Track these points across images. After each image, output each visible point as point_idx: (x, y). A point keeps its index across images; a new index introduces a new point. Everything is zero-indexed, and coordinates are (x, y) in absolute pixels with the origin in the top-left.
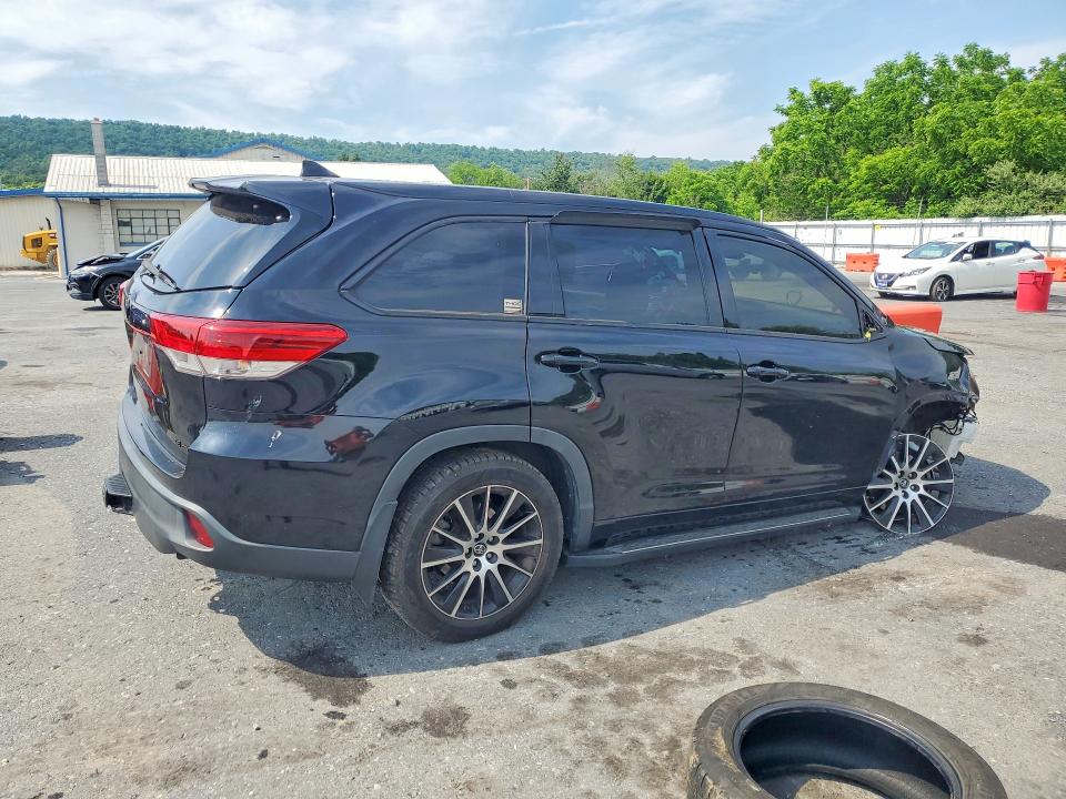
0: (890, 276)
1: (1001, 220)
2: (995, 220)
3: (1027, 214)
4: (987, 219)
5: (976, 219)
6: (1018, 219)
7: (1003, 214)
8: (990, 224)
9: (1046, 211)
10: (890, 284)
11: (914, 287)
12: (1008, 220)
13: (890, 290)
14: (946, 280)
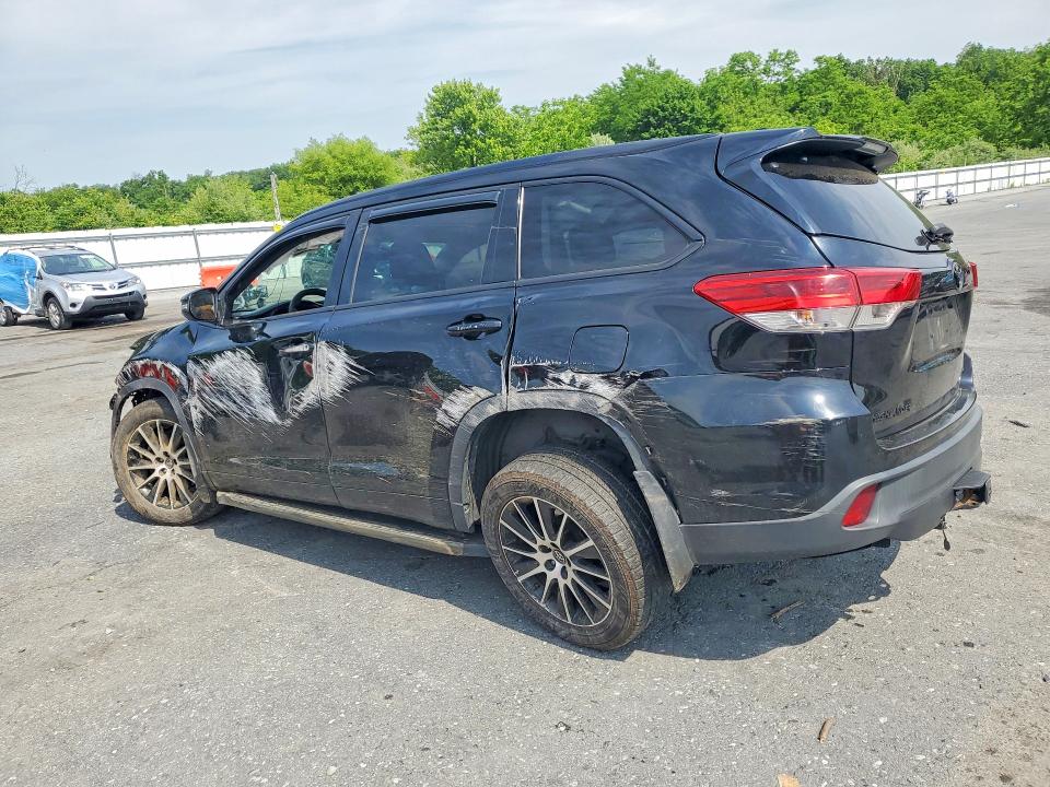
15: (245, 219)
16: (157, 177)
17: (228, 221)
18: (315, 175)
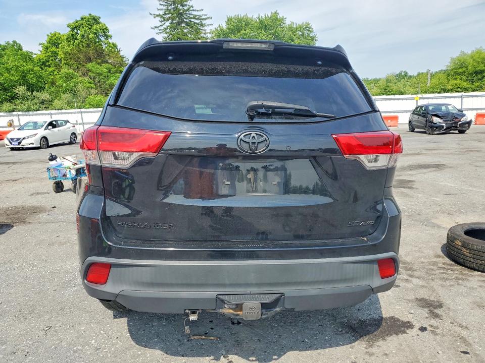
0: (18, 139)
1: (27, 113)
2: (24, 113)
3: (38, 110)
4: (20, 113)
5: (15, 113)
6: (35, 113)
7: (27, 110)
8: (23, 115)
9: (46, 108)
10: (19, 143)
11: (33, 144)
12: (30, 113)
13: (20, 146)
14: (45, 138)
15: (401, 94)
16: (403, 74)
17: (393, 94)
18: (461, 70)
